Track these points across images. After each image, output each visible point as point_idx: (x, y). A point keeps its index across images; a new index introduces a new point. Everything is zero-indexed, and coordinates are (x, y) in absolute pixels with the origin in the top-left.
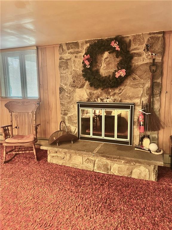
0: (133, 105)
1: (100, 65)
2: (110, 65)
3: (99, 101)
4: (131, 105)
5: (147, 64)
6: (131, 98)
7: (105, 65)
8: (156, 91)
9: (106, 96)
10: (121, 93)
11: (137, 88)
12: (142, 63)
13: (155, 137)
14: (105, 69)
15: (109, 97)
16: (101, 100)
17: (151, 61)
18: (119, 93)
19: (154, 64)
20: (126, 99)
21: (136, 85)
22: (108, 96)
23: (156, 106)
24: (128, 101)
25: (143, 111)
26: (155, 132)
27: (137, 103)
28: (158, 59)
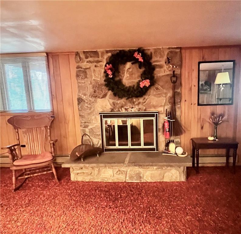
0: (158, 114)
1: (123, 75)
2: (133, 76)
3: (123, 111)
4: (155, 114)
5: (168, 75)
6: (155, 107)
7: (128, 75)
8: (177, 100)
9: (131, 106)
10: (145, 102)
11: (160, 97)
12: (163, 74)
13: (178, 141)
14: (128, 79)
15: (134, 106)
16: (126, 109)
17: (172, 73)
18: (143, 102)
19: (174, 75)
20: (151, 108)
21: (159, 94)
22: (132, 105)
23: (178, 113)
24: (152, 110)
25: (168, 118)
26: (178, 137)
27: (161, 112)
28: (178, 72)
